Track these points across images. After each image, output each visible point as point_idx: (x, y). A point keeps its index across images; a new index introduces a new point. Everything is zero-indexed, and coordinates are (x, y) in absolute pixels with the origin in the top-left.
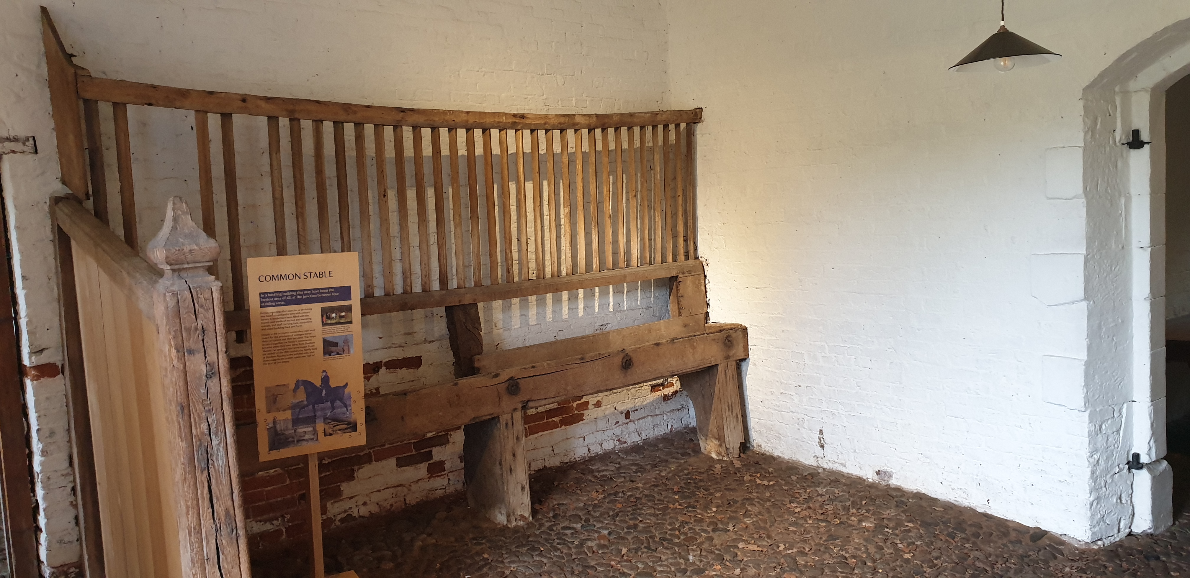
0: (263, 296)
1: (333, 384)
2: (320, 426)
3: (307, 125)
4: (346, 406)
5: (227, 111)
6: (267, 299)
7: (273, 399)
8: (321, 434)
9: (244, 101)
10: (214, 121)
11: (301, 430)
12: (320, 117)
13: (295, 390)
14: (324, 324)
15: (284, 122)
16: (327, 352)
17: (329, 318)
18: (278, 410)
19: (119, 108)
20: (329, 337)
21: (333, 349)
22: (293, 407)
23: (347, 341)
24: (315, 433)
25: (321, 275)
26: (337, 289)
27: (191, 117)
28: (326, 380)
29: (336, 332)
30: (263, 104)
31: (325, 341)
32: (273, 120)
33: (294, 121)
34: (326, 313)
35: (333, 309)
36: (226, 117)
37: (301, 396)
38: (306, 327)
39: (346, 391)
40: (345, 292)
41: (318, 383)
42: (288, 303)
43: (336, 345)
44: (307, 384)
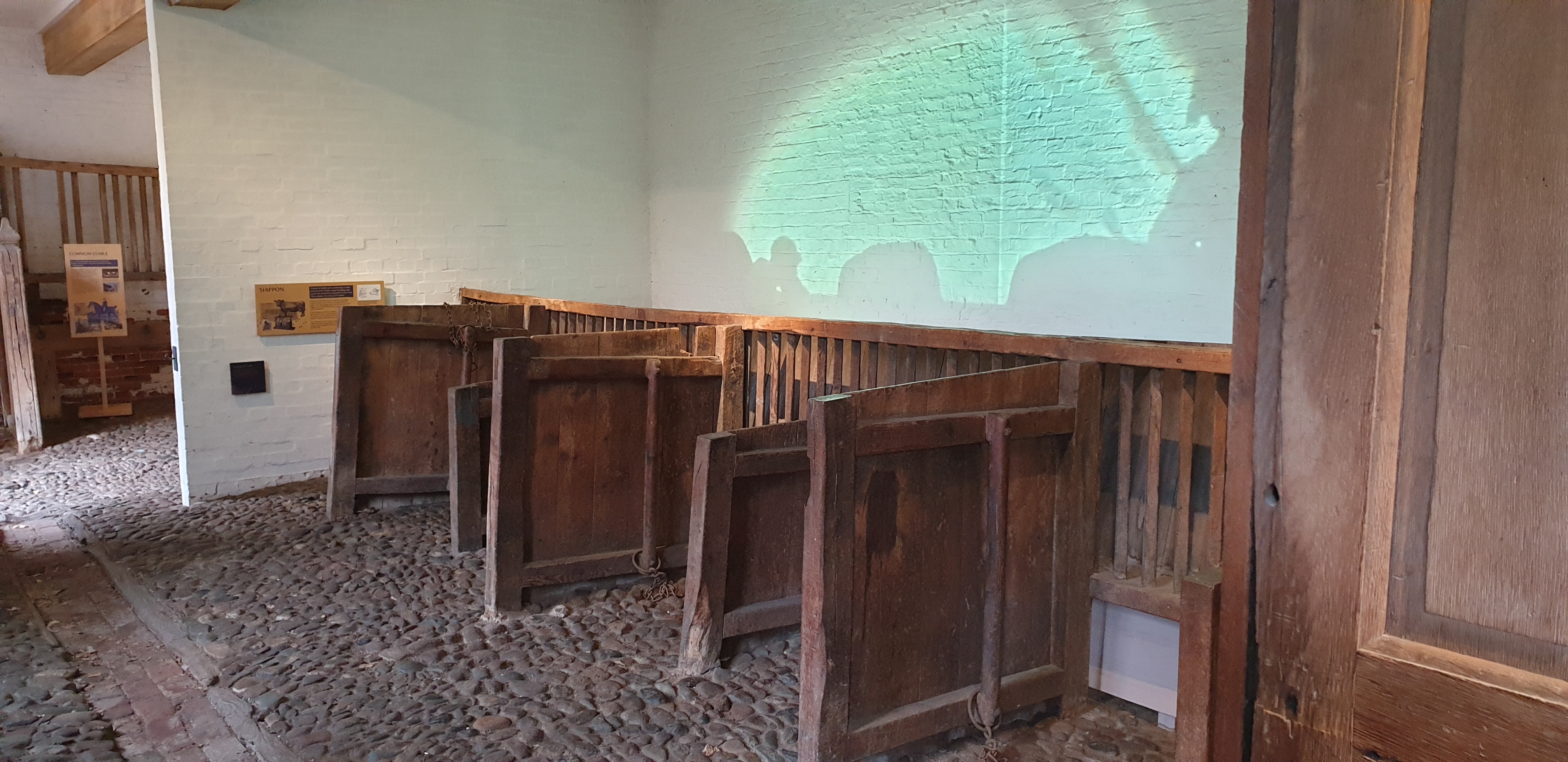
0: (72, 261)
1: (109, 305)
2: (103, 325)
3: (122, 179)
4: (116, 316)
5: (74, 171)
6: (74, 263)
7: (78, 309)
8: (103, 329)
9: (83, 166)
10: (67, 176)
11: (93, 325)
12: (129, 174)
13: (89, 306)
14: (103, 277)
15: (108, 178)
16: (106, 290)
17: (107, 274)
18: (80, 315)
19: (16, 171)
20: (106, 283)
21: (108, 289)
22: (89, 314)
23: (116, 286)
24: (100, 327)
25: (102, 254)
26: (110, 261)
27: (53, 174)
28: (105, 303)
29: (110, 281)
30: (94, 168)
31: (105, 285)
32: (102, 176)
33: (115, 177)
34: (104, 271)
35: (108, 270)
36: (74, 174)
37: (92, 309)
38: (94, 277)
39: (116, 309)
40: (115, 263)
41: (101, 304)
42: (85, 266)
43: (110, 287)
44: (96, 304)
